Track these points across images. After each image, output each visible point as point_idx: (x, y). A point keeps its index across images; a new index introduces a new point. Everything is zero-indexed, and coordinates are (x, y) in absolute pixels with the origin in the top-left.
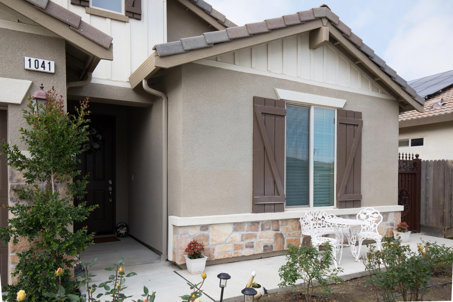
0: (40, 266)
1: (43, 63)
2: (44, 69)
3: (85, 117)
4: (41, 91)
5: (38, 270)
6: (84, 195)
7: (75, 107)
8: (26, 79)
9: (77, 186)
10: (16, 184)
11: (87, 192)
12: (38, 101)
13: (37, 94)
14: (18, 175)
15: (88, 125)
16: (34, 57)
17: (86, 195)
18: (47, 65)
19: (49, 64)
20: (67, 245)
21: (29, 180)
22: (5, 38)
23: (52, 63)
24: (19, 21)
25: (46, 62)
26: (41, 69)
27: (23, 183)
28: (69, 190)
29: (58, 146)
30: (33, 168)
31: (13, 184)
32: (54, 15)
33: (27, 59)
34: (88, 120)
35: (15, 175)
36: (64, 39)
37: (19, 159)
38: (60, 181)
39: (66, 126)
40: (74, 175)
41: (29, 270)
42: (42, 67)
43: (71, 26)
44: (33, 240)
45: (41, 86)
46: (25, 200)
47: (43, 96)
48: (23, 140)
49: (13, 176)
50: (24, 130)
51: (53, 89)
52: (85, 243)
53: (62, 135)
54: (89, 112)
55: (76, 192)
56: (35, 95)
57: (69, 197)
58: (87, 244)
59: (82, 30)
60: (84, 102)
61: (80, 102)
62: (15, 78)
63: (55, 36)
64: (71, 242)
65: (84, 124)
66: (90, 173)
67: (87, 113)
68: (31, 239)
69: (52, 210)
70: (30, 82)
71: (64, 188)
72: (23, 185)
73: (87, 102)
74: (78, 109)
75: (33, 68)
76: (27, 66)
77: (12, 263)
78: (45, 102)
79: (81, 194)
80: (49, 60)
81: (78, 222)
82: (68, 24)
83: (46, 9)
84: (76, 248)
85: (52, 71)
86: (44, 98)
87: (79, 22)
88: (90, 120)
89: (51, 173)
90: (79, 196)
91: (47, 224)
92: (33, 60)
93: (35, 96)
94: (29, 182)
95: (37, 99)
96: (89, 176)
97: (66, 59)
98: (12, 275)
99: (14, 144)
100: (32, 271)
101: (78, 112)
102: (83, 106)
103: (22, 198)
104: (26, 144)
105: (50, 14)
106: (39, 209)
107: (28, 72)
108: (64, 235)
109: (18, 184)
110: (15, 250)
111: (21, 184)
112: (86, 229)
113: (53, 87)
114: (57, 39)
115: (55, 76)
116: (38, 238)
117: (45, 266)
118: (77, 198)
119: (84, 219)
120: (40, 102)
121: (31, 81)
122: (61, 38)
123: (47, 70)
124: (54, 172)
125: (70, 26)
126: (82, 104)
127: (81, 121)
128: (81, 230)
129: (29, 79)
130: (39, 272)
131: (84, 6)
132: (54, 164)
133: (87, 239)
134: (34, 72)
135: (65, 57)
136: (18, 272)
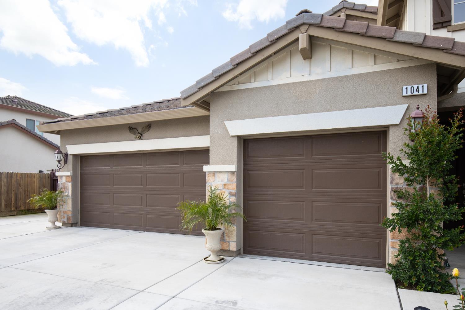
0: (419, 254)
1: (418, 88)
2: (418, 93)
3: (459, 127)
4: (418, 111)
5: (417, 257)
6: (455, 197)
7: (450, 119)
8: (403, 104)
9: (448, 189)
10: (395, 186)
11: (458, 195)
12: (415, 120)
13: (415, 114)
14: (396, 179)
15: (462, 134)
16: (410, 85)
17: (456, 197)
18: (420, 89)
19: (422, 88)
20: (443, 240)
21: (409, 183)
22: (388, 76)
23: (425, 86)
24: (398, 61)
25: (420, 86)
26: (416, 93)
27: (400, 185)
28: (440, 192)
29: (434, 155)
30: (412, 174)
31: (393, 186)
32: (429, 45)
33: (404, 88)
34: (462, 129)
35: (394, 180)
36: (435, 63)
37: (401, 167)
38: (434, 184)
39: (442, 137)
40: (448, 179)
41: (409, 255)
42: (416, 91)
43: (445, 50)
44: (411, 232)
45: (417, 107)
46: (402, 199)
47: (420, 114)
48: (402, 152)
49: (393, 180)
50: (407, 144)
51: (429, 107)
52: (460, 241)
53: (439, 144)
54: (462, 121)
55: (448, 195)
56: (413, 114)
57: (441, 198)
58: (462, 242)
59: (455, 50)
60: (457, 113)
61: (454, 114)
62: (395, 105)
63: (427, 62)
64: (447, 238)
65: (457, 133)
66: (459, 177)
67: (461, 123)
68: (409, 231)
69: (431, 209)
70: (406, 106)
71: (434, 190)
72: (400, 187)
73: (460, 113)
74: (452, 121)
75: (409, 94)
76: (404, 94)
77: (392, 247)
78: (422, 119)
79: (452, 196)
80: (422, 84)
81: (453, 221)
82: (442, 48)
83: (422, 43)
84: (451, 244)
85: (425, 92)
86: (422, 116)
87: (453, 44)
88: (464, 128)
89: (426, 178)
90: (450, 197)
91: (426, 220)
92: (409, 87)
93: (413, 116)
94: (409, 185)
95: (414, 118)
96: (459, 180)
97: (437, 79)
98: (395, 257)
99: (398, 156)
100: (412, 257)
101: (452, 123)
102: (457, 117)
103: (400, 197)
104: (404, 155)
105: (426, 46)
106: (417, 207)
107: (404, 98)
108: (439, 231)
109: (396, 186)
110: (394, 238)
111: (399, 186)
112: (462, 228)
113: (428, 106)
114: (429, 64)
115: (427, 96)
116: (415, 230)
117: (422, 255)
118: (449, 200)
119: (460, 219)
120: (417, 120)
121: (408, 105)
122: (433, 62)
123: (421, 92)
124: (429, 177)
125: (443, 50)
126: (456, 116)
127: (454, 130)
128: (456, 228)
129: (406, 103)
130: (418, 258)
131: (446, 27)
132: (431, 170)
133: (461, 237)
134: (409, 97)
135: (436, 77)
136: (400, 255)
